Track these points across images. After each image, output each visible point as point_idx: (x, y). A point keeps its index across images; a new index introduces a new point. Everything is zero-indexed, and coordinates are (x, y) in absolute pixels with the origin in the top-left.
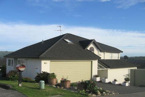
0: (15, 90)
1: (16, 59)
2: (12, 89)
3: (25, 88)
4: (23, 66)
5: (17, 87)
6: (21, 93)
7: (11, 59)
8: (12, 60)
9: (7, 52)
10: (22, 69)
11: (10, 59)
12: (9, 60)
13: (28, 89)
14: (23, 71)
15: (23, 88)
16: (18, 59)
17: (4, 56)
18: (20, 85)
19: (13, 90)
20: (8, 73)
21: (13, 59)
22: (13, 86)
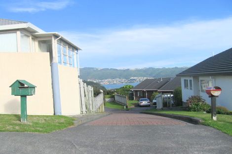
0: (209, 125)
1: (196, 77)
2: (203, 124)
3: (222, 123)
4: (218, 89)
5: (210, 121)
6: (220, 130)
7: (188, 79)
8: (191, 81)
9: (176, 68)
10: (216, 93)
11: (186, 78)
12: (185, 80)
13: (228, 124)
14: (217, 96)
15: (220, 123)
16: (200, 79)
17: (177, 75)
18: (215, 118)
19: (206, 125)
20: (187, 100)
21: (192, 79)
22: (203, 119)
